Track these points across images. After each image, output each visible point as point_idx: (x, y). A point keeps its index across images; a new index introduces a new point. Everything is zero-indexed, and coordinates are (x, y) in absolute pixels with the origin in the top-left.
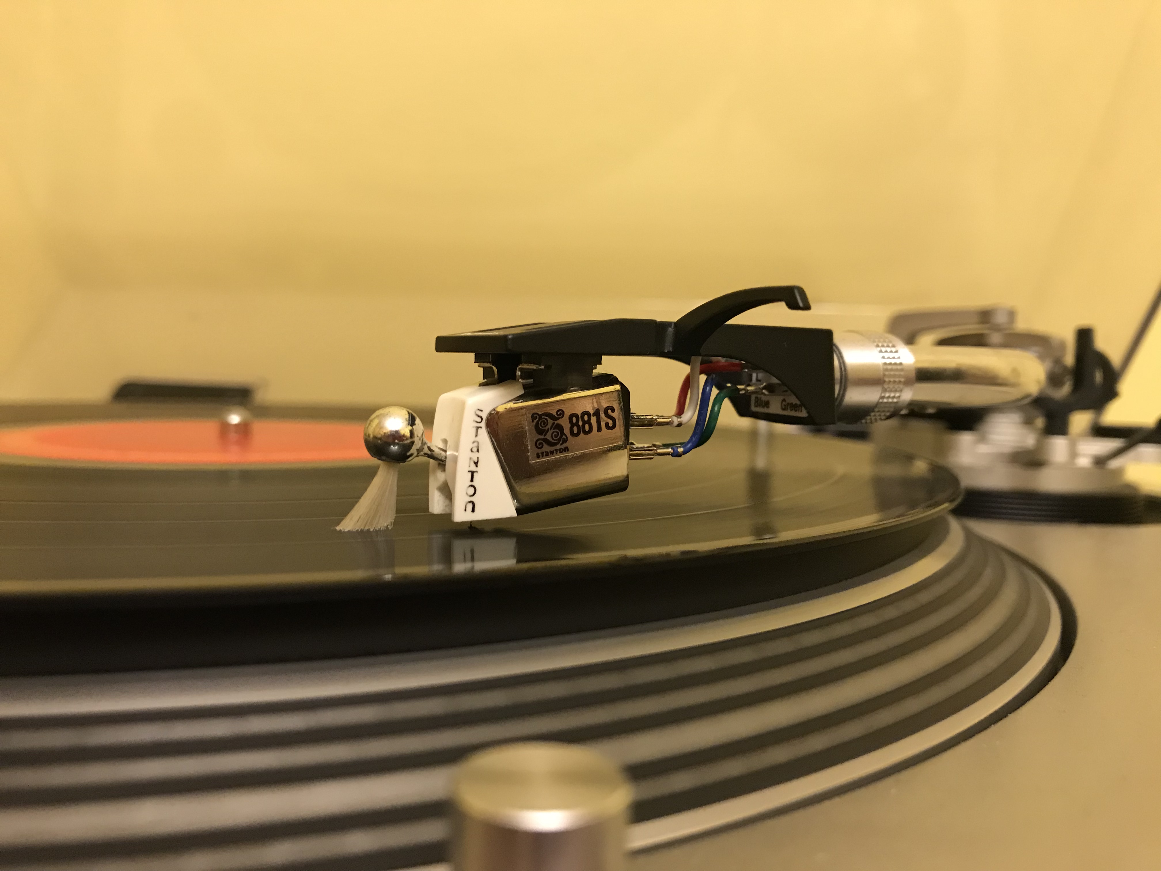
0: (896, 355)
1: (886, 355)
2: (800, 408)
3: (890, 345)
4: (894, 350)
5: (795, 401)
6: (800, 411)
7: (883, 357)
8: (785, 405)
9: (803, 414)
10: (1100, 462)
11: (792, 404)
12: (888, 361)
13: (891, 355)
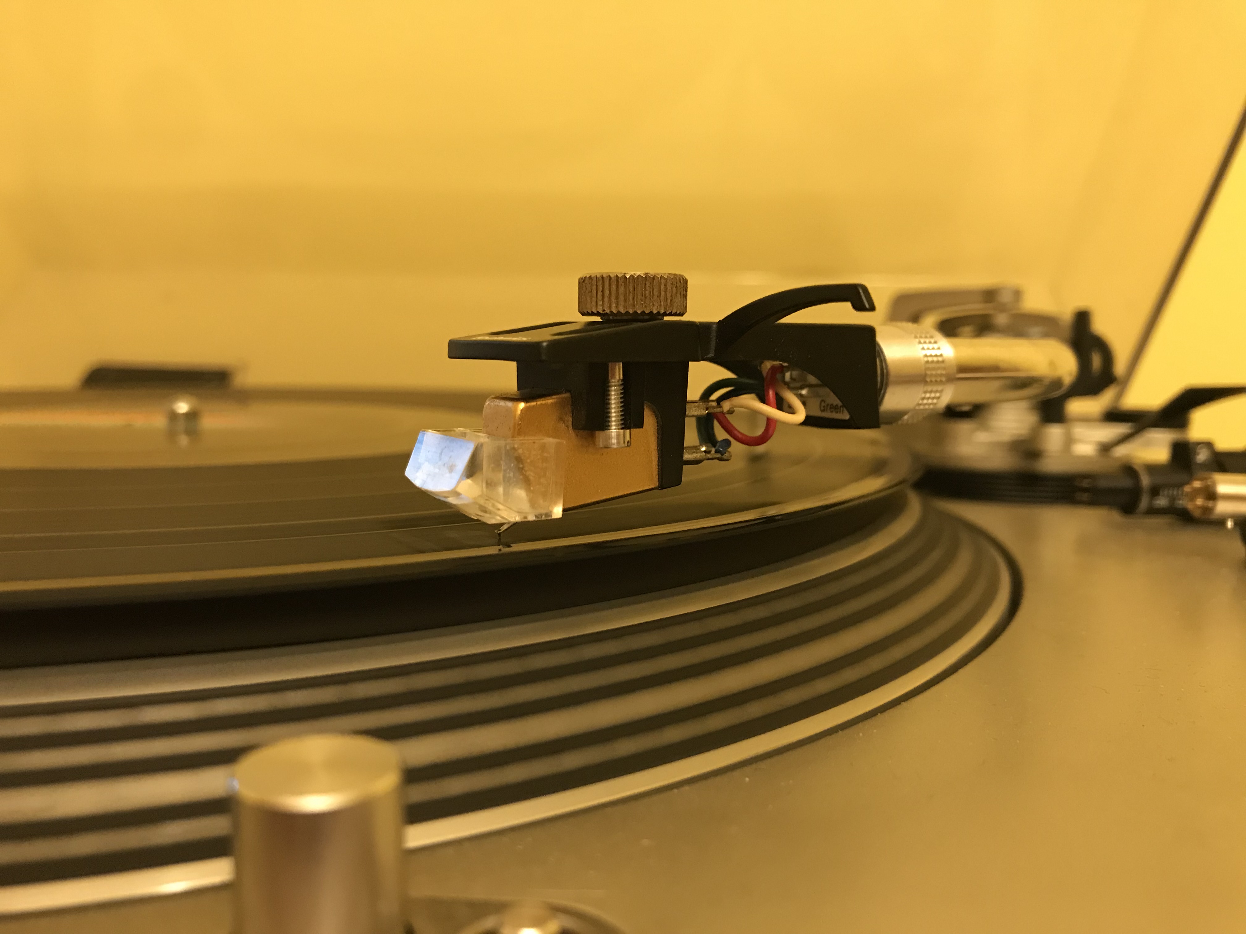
0: (936, 346)
1: (926, 346)
2: (842, 408)
3: (928, 336)
4: (932, 341)
5: (836, 402)
6: (841, 412)
7: (923, 349)
8: (824, 407)
9: (846, 416)
10: (1105, 448)
11: (832, 405)
12: (928, 353)
13: (931, 346)
